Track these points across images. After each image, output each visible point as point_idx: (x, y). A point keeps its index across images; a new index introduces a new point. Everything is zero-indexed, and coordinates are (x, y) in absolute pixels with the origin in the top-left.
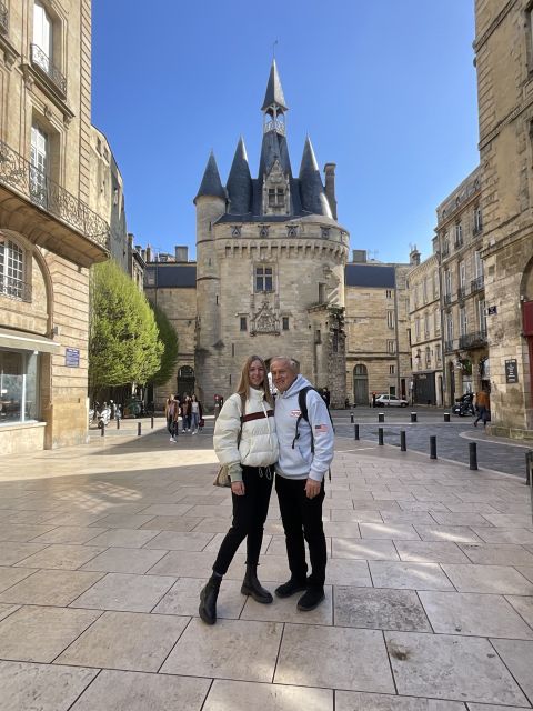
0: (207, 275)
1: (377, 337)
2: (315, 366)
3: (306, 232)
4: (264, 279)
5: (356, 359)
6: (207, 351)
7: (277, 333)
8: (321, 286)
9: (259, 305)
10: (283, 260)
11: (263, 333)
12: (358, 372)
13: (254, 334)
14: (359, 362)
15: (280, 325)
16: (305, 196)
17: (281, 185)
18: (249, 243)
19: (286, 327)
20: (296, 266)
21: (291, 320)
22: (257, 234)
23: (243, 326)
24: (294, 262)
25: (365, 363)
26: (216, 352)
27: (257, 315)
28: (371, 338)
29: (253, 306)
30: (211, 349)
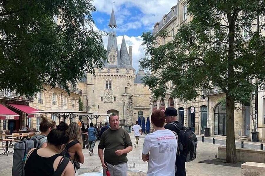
0: (90, 83)
1: (147, 101)
2: (123, 112)
3: (122, 71)
4: (108, 85)
5: (139, 109)
6: (90, 107)
7: (112, 103)
8: (126, 87)
9: (106, 93)
10: (114, 80)
11: (108, 102)
12: (140, 113)
13: (105, 102)
14: (140, 110)
15: (113, 100)
16: (122, 58)
17: (114, 55)
18: (104, 74)
19: (115, 100)
20: (118, 81)
21: (116, 98)
22: (107, 71)
23: (102, 100)
24: (117, 80)
25: (142, 110)
26: (93, 107)
27: (106, 97)
28: (144, 102)
29: (104, 94)
30: (91, 106)
